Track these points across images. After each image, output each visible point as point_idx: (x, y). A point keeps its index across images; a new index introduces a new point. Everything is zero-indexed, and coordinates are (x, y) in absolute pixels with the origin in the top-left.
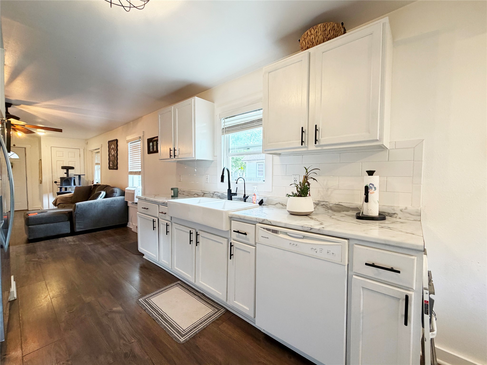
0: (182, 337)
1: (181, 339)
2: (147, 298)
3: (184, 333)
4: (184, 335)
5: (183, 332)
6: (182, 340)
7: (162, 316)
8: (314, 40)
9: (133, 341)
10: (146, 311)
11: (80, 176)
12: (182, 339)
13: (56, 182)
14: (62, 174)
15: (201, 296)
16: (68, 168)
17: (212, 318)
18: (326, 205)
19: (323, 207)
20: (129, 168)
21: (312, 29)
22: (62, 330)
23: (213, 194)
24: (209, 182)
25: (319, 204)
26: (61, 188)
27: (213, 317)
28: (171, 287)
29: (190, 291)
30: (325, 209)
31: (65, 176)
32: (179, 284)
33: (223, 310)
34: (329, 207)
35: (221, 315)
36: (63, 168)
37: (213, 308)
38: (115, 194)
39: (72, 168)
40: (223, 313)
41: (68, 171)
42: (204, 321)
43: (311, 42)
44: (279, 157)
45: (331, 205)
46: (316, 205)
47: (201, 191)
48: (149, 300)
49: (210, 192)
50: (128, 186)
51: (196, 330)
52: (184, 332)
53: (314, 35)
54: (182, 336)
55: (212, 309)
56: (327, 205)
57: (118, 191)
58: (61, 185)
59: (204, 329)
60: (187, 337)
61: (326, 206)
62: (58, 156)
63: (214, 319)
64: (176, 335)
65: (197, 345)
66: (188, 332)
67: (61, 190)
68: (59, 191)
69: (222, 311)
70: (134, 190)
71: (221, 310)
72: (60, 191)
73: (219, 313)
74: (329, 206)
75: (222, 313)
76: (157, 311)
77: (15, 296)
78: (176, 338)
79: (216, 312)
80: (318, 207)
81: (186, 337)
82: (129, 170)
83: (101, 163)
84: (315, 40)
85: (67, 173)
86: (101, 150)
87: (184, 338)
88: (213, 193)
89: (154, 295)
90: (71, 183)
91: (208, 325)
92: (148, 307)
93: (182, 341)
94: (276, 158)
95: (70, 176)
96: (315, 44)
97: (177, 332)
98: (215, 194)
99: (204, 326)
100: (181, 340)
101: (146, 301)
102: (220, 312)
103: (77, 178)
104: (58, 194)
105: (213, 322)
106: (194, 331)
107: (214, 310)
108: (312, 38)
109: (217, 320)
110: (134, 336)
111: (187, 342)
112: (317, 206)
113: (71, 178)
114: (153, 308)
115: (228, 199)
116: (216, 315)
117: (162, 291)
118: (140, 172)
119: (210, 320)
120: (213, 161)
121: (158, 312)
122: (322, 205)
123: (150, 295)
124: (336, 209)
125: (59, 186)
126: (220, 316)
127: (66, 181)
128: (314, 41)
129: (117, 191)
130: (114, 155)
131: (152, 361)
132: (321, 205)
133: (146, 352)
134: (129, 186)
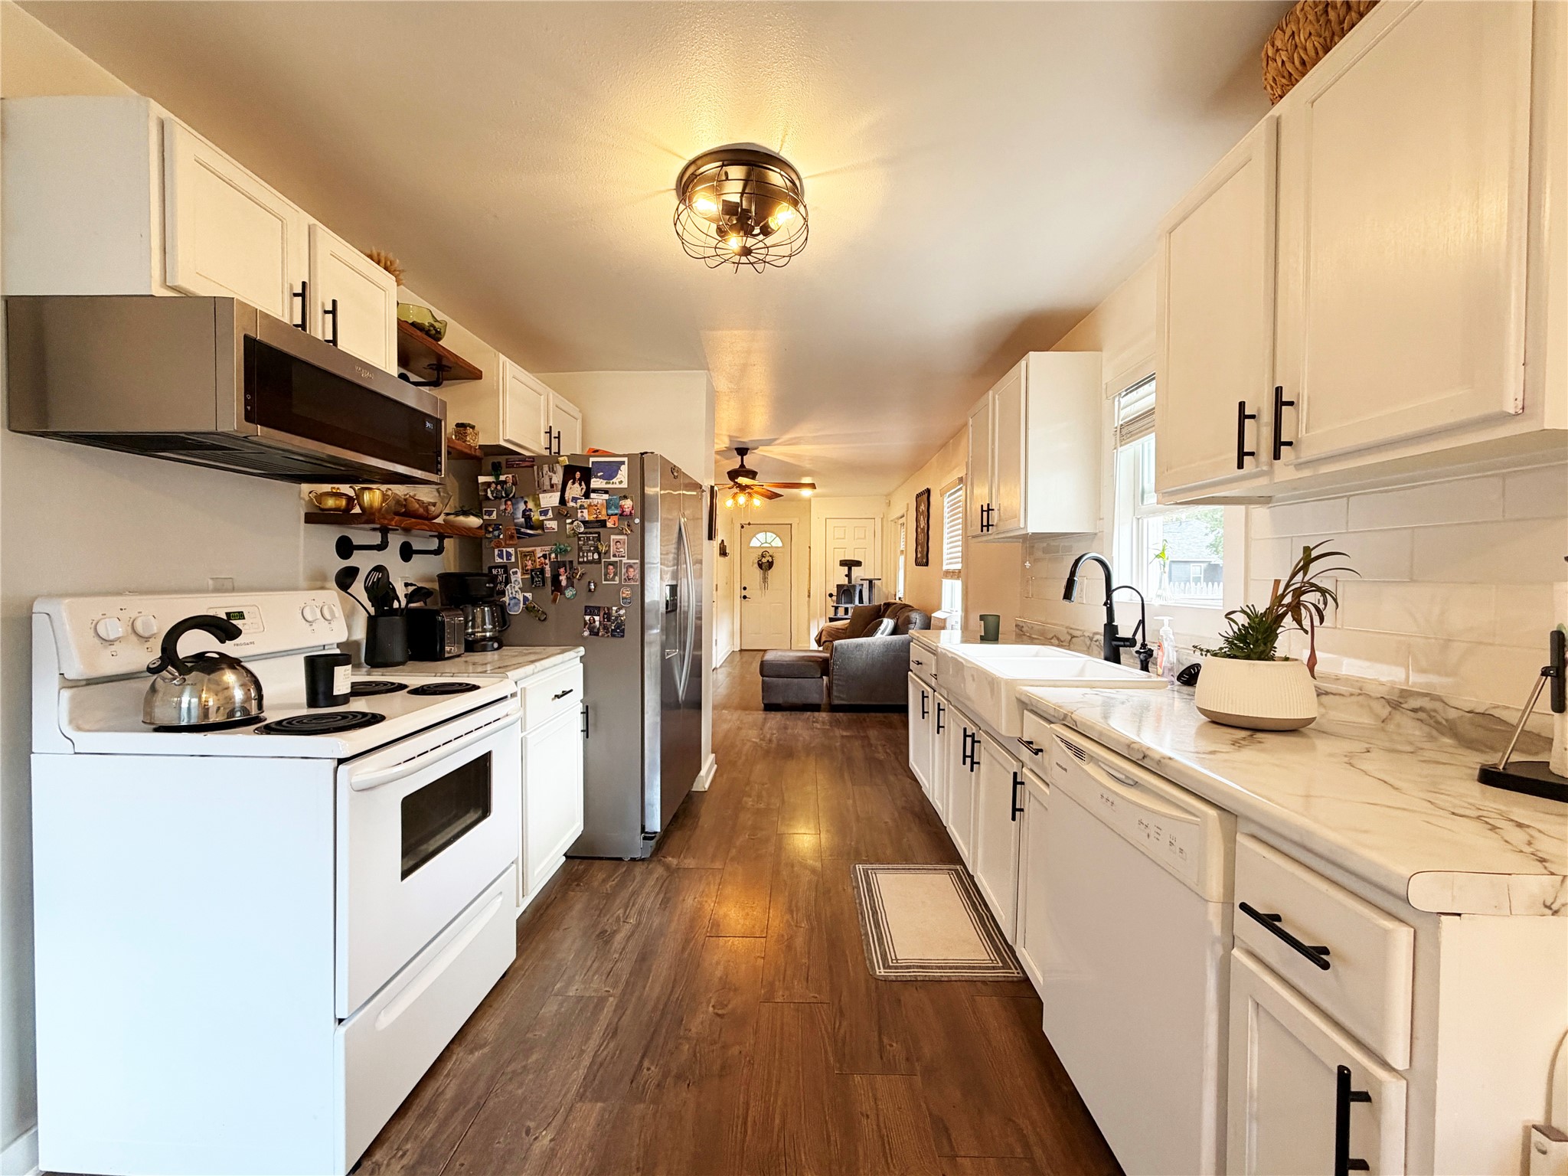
0: (884, 968)
1: (879, 968)
2: (872, 869)
3: (892, 963)
4: (889, 967)
5: (892, 960)
6: (880, 972)
7: (875, 913)
8: (1289, 66)
9: (803, 926)
10: (855, 890)
11: (870, 582)
12: (882, 970)
13: (831, 595)
14: (840, 576)
15: (985, 917)
16: (850, 564)
17: (975, 973)
18: (1433, 714)
19: (1418, 719)
20: (944, 563)
21: (1278, 31)
22: (729, 858)
23: (1091, 639)
24: (1084, 602)
25: (1403, 706)
26: (836, 608)
27: (978, 973)
28: (935, 869)
29: (969, 897)
30: (1426, 729)
31: (845, 581)
32: (956, 871)
33: (1018, 973)
34: (1444, 722)
35: (1003, 979)
36: (843, 563)
37: (994, 956)
38: (912, 626)
39: (858, 564)
40: (1010, 979)
41: (850, 570)
42: (951, 968)
43: (1284, 77)
44: (1268, 510)
45: (1452, 714)
46: (1392, 707)
47: (1067, 628)
48: (874, 875)
49: (1085, 633)
50: (939, 608)
51: (920, 974)
52: (894, 961)
53: (1287, 51)
54: (886, 965)
55: (989, 956)
56: (1435, 711)
57: (918, 621)
58: (838, 602)
59: (939, 981)
60: (892, 974)
61: (1431, 717)
62: (837, 538)
63: (976, 976)
64: (876, 957)
65: (902, 998)
66: (902, 967)
67: (836, 613)
68: (832, 616)
69: (1013, 973)
70: (945, 620)
71: (1012, 969)
72: (835, 615)
73: (1000, 974)
74: (1447, 720)
75: (1008, 977)
76: (874, 900)
77: (707, 786)
78: (872, 962)
79: (994, 968)
80: (1398, 717)
81: (891, 972)
82: (945, 568)
83: (906, 550)
84: (1293, 63)
85: (849, 576)
86: (907, 518)
87: (885, 972)
88: (1091, 635)
89: (889, 869)
90: (854, 597)
91: (953, 979)
92: (862, 887)
93: (878, 973)
94: (1260, 512)
95: (853, 583)
96: (1295, 75)
97: (881, 955)
98: (1094, 639)
99: (942, 976)
100: (878, 971)
101: (868, 873)
102: (1006, 973)
103: (866, 584)
104: (831, 620)
105: (971, 982)
106: (914, 972)
107: (992, 960)
108: (1283, 62)
109: (984, 982)
110: (808, 918)
111: (886, 980)
112: (1394, 711)
113: (854, 586)
114: (870, 890)
115: (1106, 659)
116: (989, 974)
117: (909, 869)
118: (960, 571)
119: (967, 974)
120: (1096, 534)
121: (874, 903)
122: (1414, 710)
123: (882, 866)
124: (1474, 733)
125: (835, 605)
126: (997, 979)
127: (845, 592)
128: (1290, 70)
129: (916, 617)
130: (923, 529)
131: (808, 970)
132: (1410, 708)
133: (809, 953)
134: (943, 610)
